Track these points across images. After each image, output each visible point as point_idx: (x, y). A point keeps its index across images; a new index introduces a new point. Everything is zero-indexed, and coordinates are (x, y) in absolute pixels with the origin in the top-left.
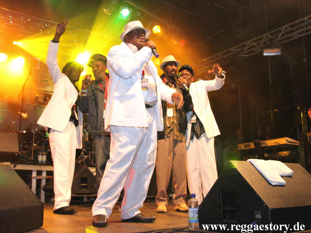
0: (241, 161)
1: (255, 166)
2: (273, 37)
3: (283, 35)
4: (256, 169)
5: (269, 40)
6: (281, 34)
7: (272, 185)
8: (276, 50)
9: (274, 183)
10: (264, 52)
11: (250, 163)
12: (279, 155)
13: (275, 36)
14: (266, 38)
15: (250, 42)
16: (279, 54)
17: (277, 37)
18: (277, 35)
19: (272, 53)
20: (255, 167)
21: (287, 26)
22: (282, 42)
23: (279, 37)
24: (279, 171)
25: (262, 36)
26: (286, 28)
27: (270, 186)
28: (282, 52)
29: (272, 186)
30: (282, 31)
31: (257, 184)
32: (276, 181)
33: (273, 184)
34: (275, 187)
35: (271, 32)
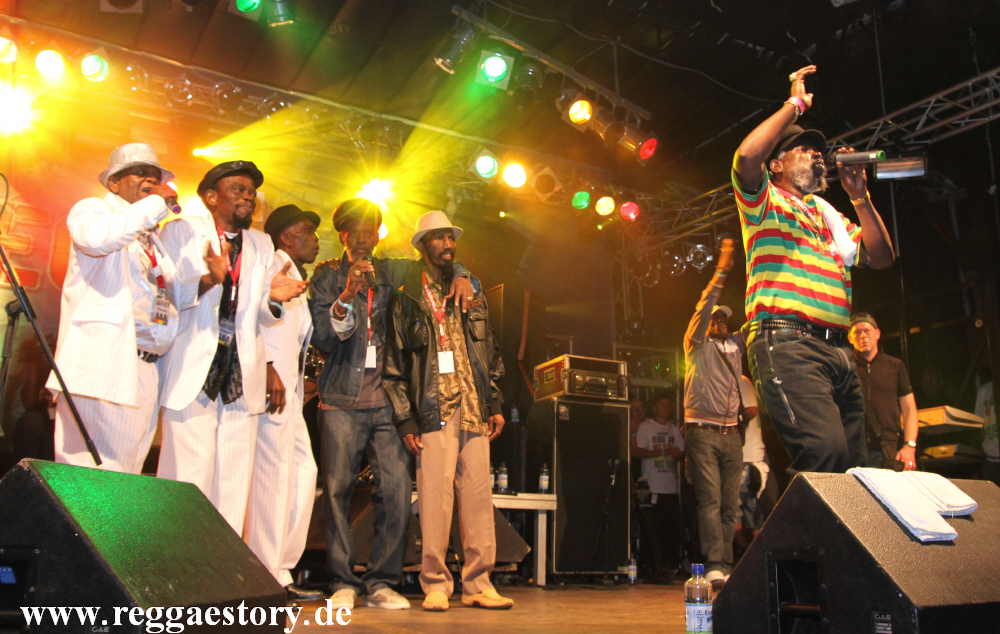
0: (830, 474)
1: (869, 487)
2: (902, 126)
3: (929, 122)
4: (873, 495)
5: (890, 136)
6: (924, 118)
7: (919, 541)
8: (909, 163)
9: (923, 535)
10: (878, 170)
11: (854, 479)
12: (927, 455)
13: (907, 123)
14: (881, 130)
15: (838, 143)
16: (921, 173)
17: (912, 127)
18: (914, 120)
19: (897, 171)
20: (869, 490)
21: (940, 96)
22: (929, 142)
23: (918, 128)
24: (932, 497)
25: (869, 126)
26: (938, 101)
27: (914, 543)
28: (929, 168)
29: (918, 544)
30: (927, 111)
31: (878, 538)
32: (930, 529)
33: (923, 538)
34: (928, 547)
35: (894, 114)
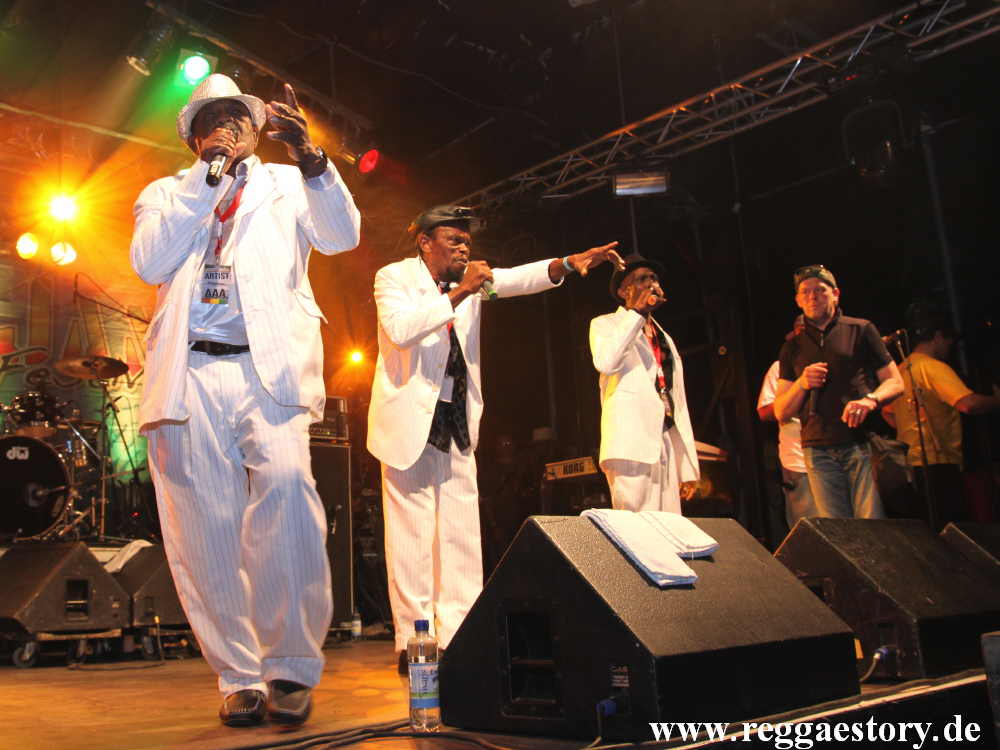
0: (563, 517)
1: (605, 530)
2: (642, 139)
3: (671, 134)
4: (609, 538)
5: (630, 149)
6: (665, 131)
7: (657, 585)
8: (651, 179)
9: (661, 579)
10: (618, 187)
11: (590, 522)
13: (649, 135)
14: (621, 142)
15: (576, 156)
16: (663, 189)
17: (654, 140)
18: (655, 132)
19: (639, 187)
20: (604, 533)
21: (682, 107)
22: (671, 156)
23: (661, 139)
24: (670, 538)
25: (610, 136)
26: (679, 112)
27: (652, 588)
28: (671, 183)
29: (657, 589)
30: (669, 123)
31: (614, 584)
32: (669, 573)
33: (662, 582)
34: (666, 592)
35: (634, 126)
